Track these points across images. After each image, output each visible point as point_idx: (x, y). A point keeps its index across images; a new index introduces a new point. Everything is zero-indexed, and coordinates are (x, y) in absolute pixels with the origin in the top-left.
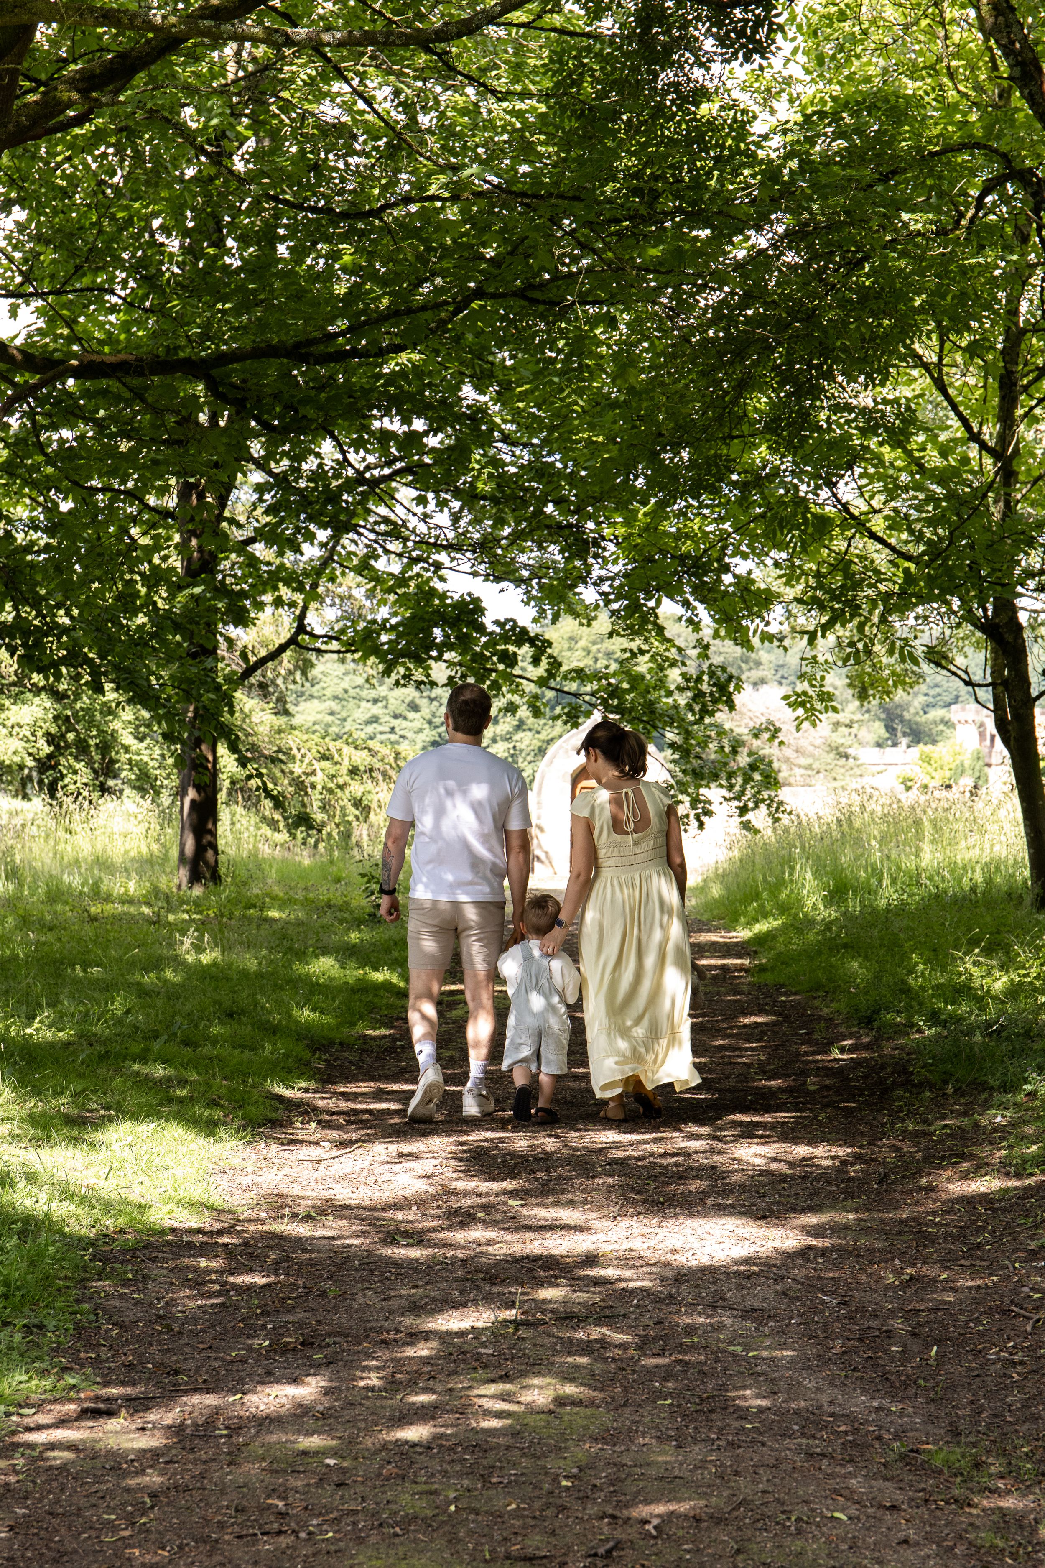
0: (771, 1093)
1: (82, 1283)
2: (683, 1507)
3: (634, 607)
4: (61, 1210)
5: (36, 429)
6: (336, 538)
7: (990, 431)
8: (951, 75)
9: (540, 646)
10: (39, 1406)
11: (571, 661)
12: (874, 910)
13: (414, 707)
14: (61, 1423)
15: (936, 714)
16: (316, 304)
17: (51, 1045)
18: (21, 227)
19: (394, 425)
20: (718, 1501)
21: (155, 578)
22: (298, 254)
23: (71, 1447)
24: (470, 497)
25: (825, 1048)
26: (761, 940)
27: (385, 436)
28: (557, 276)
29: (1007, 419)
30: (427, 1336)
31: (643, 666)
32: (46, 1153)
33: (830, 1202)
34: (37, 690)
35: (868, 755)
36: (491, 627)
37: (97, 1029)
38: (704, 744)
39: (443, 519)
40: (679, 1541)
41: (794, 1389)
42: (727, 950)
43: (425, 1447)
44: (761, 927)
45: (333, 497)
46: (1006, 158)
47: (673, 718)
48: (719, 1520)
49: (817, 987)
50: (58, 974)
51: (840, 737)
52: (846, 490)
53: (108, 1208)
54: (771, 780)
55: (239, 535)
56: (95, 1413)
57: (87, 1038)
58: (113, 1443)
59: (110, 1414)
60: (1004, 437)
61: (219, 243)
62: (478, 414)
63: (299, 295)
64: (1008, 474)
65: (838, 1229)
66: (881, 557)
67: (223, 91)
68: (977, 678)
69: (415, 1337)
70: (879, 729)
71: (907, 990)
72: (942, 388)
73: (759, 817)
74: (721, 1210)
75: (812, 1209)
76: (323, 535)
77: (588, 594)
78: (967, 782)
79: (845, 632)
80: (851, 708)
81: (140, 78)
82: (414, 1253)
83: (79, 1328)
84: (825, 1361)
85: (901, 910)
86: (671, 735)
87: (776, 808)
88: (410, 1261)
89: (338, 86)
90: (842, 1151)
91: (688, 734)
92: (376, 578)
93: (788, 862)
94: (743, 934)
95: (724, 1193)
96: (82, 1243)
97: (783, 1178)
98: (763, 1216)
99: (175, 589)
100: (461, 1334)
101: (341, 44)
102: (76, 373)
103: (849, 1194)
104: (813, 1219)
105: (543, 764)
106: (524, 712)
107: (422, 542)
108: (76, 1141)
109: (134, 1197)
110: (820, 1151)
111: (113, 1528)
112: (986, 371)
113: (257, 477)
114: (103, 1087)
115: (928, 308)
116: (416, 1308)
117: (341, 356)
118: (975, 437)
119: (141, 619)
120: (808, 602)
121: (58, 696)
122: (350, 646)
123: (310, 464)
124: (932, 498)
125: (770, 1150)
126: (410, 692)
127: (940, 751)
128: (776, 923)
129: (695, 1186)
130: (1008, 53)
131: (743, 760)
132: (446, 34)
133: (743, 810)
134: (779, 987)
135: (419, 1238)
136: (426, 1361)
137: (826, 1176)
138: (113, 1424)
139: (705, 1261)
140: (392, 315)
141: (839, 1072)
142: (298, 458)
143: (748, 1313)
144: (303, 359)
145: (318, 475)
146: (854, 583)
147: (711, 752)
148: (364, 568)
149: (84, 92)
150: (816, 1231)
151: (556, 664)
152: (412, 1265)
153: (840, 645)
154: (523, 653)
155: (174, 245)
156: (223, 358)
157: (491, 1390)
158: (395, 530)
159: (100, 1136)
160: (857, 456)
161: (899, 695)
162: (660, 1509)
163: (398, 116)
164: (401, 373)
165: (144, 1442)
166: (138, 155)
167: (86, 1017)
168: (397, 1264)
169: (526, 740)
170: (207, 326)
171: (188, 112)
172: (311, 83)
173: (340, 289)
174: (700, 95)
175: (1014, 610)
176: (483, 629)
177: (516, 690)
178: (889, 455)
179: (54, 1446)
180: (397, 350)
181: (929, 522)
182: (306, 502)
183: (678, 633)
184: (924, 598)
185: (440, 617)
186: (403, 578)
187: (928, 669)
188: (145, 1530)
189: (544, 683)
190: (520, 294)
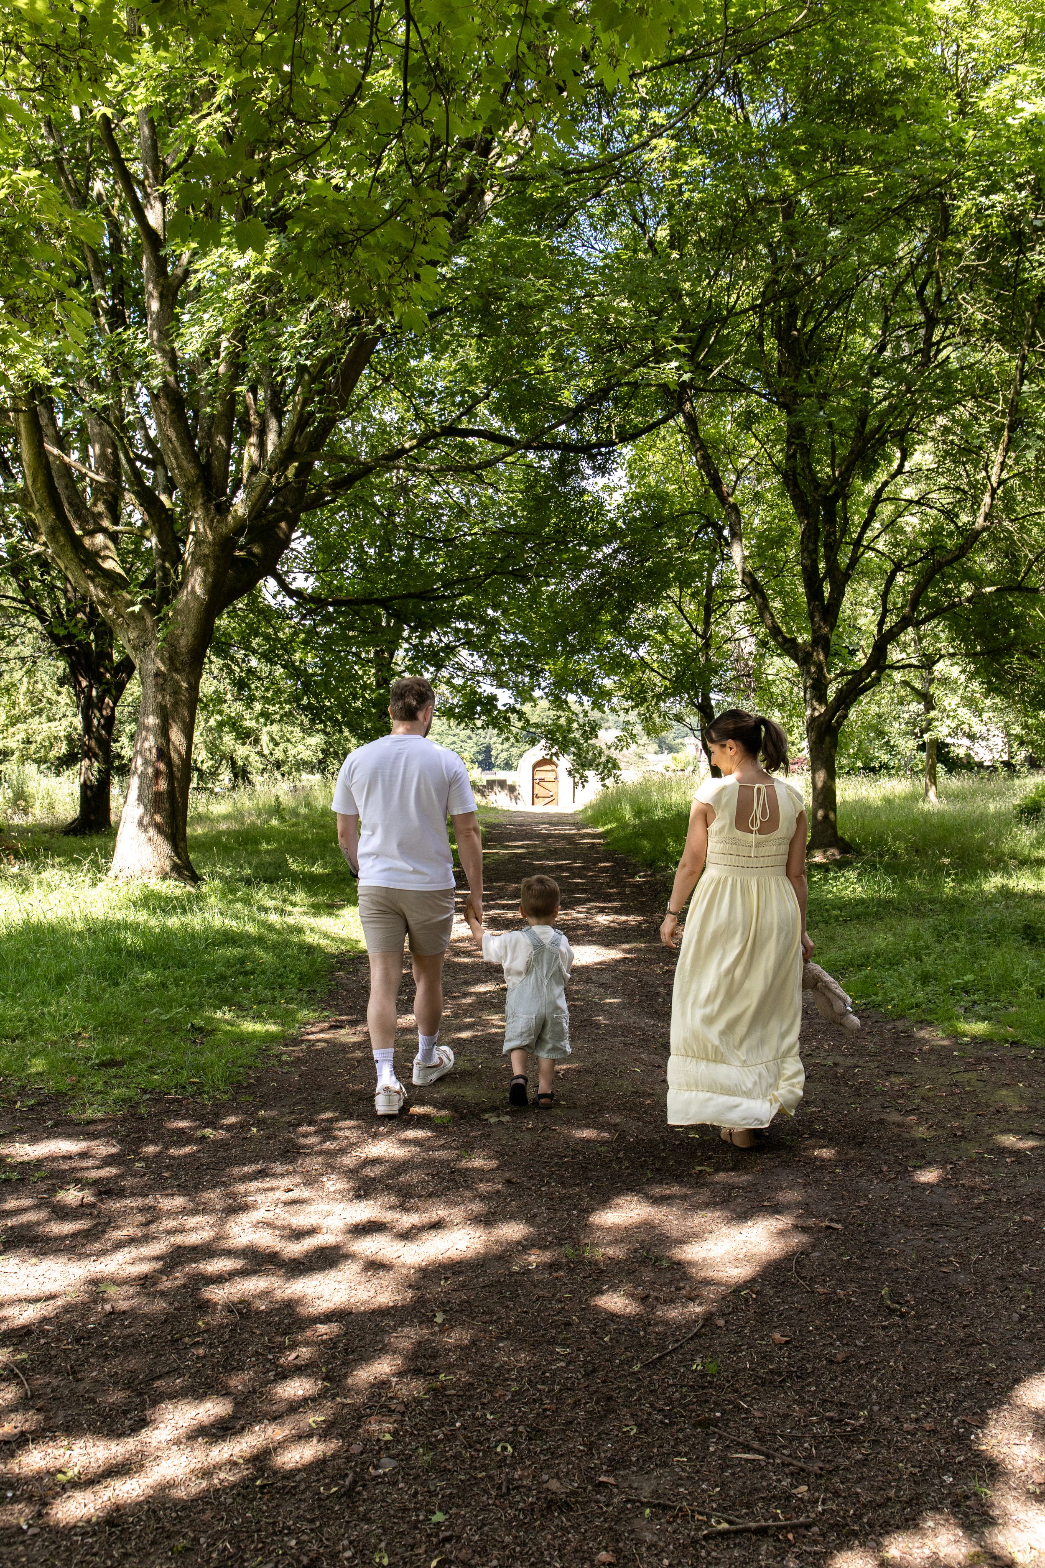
0: (612, 894)
1: (332, 973)
2: (574, 1066)
3: (557, 698)
4: (324, 942)
5: (315, 626)
6: (438, 670)
7: (700, 629)
8: (686, 483)
9: (521, 715)
10: (313, 1024)
11: (534, 720)
12: (653, 820)
13: (470, 738)
14: (321, 1031)
15: (678, 741)
16: (428, 577)
17: (322, 875)
18: (310, 544)
19: (461, 625)
20: (588, 1063)
21: (365, 687)
22: (421, 555)
23: (325, 1041)
24: (491, 654)
25: (633, 876)
26: (608, 832)
27: (457, 630)
28: (526, 566)
29: (707, 623)
30: (471, 994)
31: (562, 721)
32: (318, 919)
33: (635, 939)
34: (318, 731)
35: (651, 757)
36: (500, 707)
37: (341, 868)
38: (587, 752)
39: (480, 663)
40: (572, 1081)
41: (619, 1016)
42: (594, 836)
43: (469, 1041)
44: (609, 827)
45: (436, 654)
46: (707, 518)
47: (574, 742)
48: (588, 1072)
49: (630, 851)
50: (325, 846)
51: (640, 750)
52: (642, 652)
53: (343, 941)
54: (616, 766)
55: (399, 669)
56: (336, 1027)
57: (336, 872)
58: (343, 1039)
59: (342, 1027)
60: (705, 631)
61: (390, 551)
62: (494, 621)
63: (422, 573)
64: (707, 646)
65: (637, 950)
66: (657, 680)
67: (390, 489)
68: (695, 726)
69: (466, 995)
70: (655, 747)
71: (666, 853)
72: (681, 610)
73: (609, 782)
74: (590, 942)
75: (627, 942)
76: (432, 669)
77: (537, 693)
78: (691, 768)
79: (642, 709)
80: (643, 739)
81: (358, 483)
82: (466, 960)
83: (330, 991)
84: (632, 1005)
85: (664, 820)
86: (573, 749)
87: (617, 779)
88: (465, 964)
89: (437, 488)
90: (639, 918)
91: (580, 749)
92: (453, 686)
93: (620, 801)
94: (601, 830)
95: (592, 935)
96: (333, 956)
97: (615, 929)
98: (607, 945)
99: (373, 691)
100: (485, 993)
101: (437, 471)
102: (331, 604)
103: (642, 936)
104: (627, 946)
105: (521, 761)
106: (512, 740)
107: (471, 673)
108: (331, 914)
109: (354, 937)
110: (631, 918)
111: (341, 1075)
112: (699, 604)
113: (406, 646)
114: (342, 892)
115: (675, 579)
116: (467, 983)
117: (437, 598)
118: (694, 630)
119: (358, 704)
120: (627, 698)
121: (326, 734)
122: (444, 714)
123: (426, 641)
124: (676, 655)
125: (610, 918)
126: (469, 732)
127: (680, 756)
128: (614, 825)
129: (580, 932)
130: (708, 475)
131: (603, 759)
132: (480, 467)
133: (603, 779)
134: (615, 852)
135: (468, 954)
136: (470, 1005)
137: (633, 929)
138: (343, 1031)
139: (584, 963)
140: (459, 581)
141: (638, 886)
142: (421, 637)
143: (601, 985)
144: (423, 599)
145: (431, 645)
146: (643, 691)
147: (590, 756)
148: (448, 682)
149: (334, 490)
150: (629, 951)
151: (528, 721)
152: (465, 965)
153: (639, 714)
154: (513, 717)
155: (372, 551)
156: (391, 599)
157: (496, 1017)
158: (461, 667)
159: (341, 912)
160: (646, 638)
161: (664, 734)
162: (564, 1067)
163: (463, 501)
164: (463, 605)
165: (355, 1039)
166: (357, 516)
167: (336, 864)
168: (459, 964)
169: (515, 751)
170: (385, 585)
171: (377, 498)
172: (427, 486)
173: (438, 570)
174: (584, 491)
175: (709, 699)
176: (495, 707)
177: (510, 731)
178: (659, 638)
179: (318, 1041)
180: (462, 595)
181: (676, 664)
182: (425, 656)
183: (576, 708)
184: (673, 695)
185: (479, 702)
186: (464, 687)
187: (675, 723)
188: (354, 1076)
189: (523, 728)
190: (512, 573)
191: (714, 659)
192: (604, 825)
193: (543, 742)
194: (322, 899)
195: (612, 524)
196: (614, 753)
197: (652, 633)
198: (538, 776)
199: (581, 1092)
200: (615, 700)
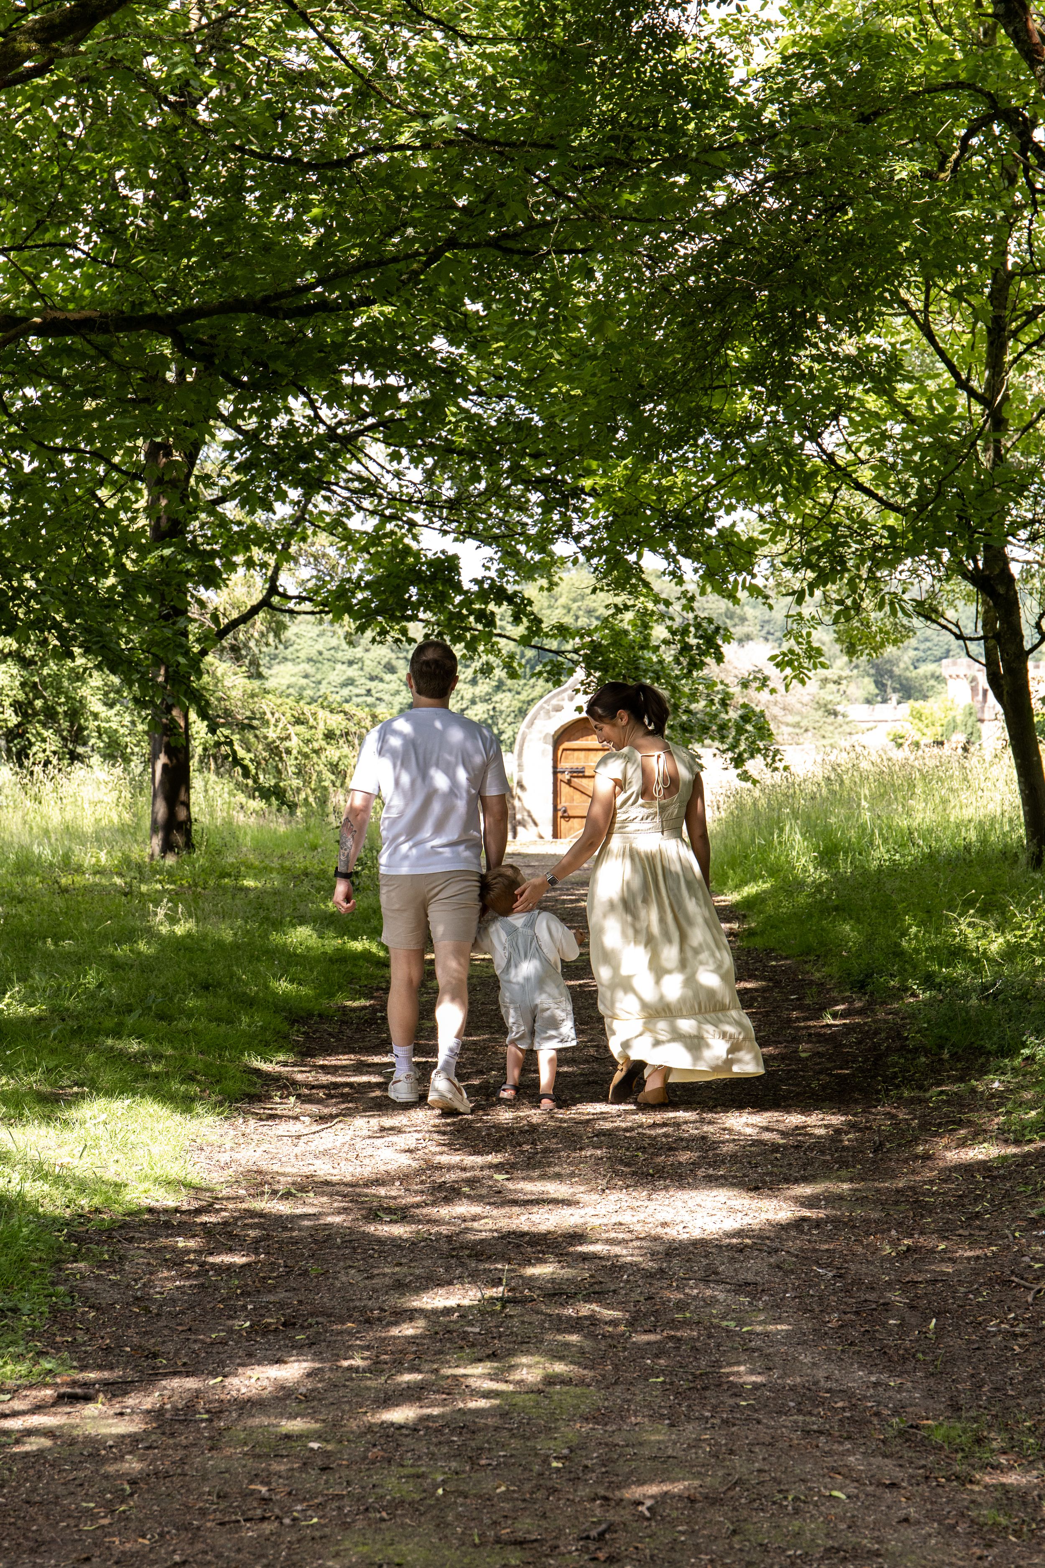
1: (57, 1265)
2: (677, 1488)
3: (616, 561)
4: (34, 1190)
6: (308, 497)
7: (978, 378)
8: (934, 12)
9: (519, 604)
10: (14, 1392)
11: (550, 618)
12: (865, 872)
13: (391, 668)
14: (37, 1409)
15: (926, 668)
16: (283, 258)
17: (23, 1021)
19: (367, 379)
20: (713, 1480)
21: (124, 542)
22: (264, 204)
23: (49, 1433)
24: (444, 452)
25: (818, 1012)
26: (750, 904)
27: (357, 393)
28: (531, 225)
29: (996, 366)
30: (411, 1315)
31: (628, 620)
32: (18, 1132)
33: (826, 1172)
34: (3, 657)
35: (857, 712)
36: (467, 585)
37: (70, 1003)
38: (692, 697)
39: (415, 477)
40: (673, 1523)
41: (789, 1364)
43: (412, 1429)
44: (750, 890)
45: (303, 455)
46: (991, 98)
47: (659, 673)
48: (713, 1501)
49: (808, 951)
50: (28, 947)
51: (829, 694)
52: (830, 440)
53: (82, 1187)
54: (764, 732)
55: (209, 494)
56: (72, 1399)
57: (59, 1013)
58: (91, 1429)
59: (87, 1399)
60: (993, 384)
61: (184, 196)
62: (453, 368)
63: (267, 248)
64: (998, 422)
65: (832, 1200)
66: (870, 511)
67: (186, 40)
68: (968, 631)
69: (400, 1316)
70: (868, 686)
71: (898, 953)
72: (930, 336)
73: (754, 769)
74: (713, 1181)
75: (807, 1180)
76: (294, 494)
77: (562, 551)
78: (959, 738)
79: (835, 589)
80: (840, 664)
81: (100, 28)
82: (399, 1230)
83: (55, 1311)
84: (820, 1335)
85: (894, 870)
88: (394, 1239)
89: (303, 33)
90: (836, 1120)
91: (675, 689)
92: (348, 537)
93: (779, 824)
94: (731, 897)
95: (718, 1161)
96: (57, 1223)
97: (775, 1148)
98: (755, 1187)
99: (145, 551)
100: (447, 1311)
102: (39, 331)
103: (844, 1164)
104: (807, 1190)
105: (523, 725)
106: (499, 673)
107: (394, 502)
108: (48, 1119)
109: (109, 1176)
110: (813, 1119)
111: (92, 1516)
112: (974, 317)
113: (226, 435)
114: (77, 1061)
115: (913, 255)
116: (401, 1286)
118: (963, 384)
119: (109, 582)
120: (794, 561)
121: (25, 663)
122: (324, 607)
123: (280, 421)
124: (917, 447)
125: (762, 1119)
126: (386, 651)
127: (929, 707)
128: (766, 886)
129: (685, 1157)
131: (734, 712)
133: (739, 761)
134: (768, 951)
135: (402, 1214)
136: (411, 1340)
137: (820, 1145)
138: (91, 1409)
139: (697, 1234)
140: (363, 267)
141: (831, 1038)
142: (268, 415)
143: (742, 1287)
144: (273, 313)
145: (289, 432)
146: (834, 542)
147: (701, 706)
148: (336, 526)
149: (44, 42)
150: (810, 1202)
151: (537, 621)
152: (396, 1243)
153: (827, 601)
154: (502, 612)
155: (138, 197)
156: (190, 314)
157: (479, 1369)
158: (370, 487)
159: (73, 1114)
160: (842, 407)
161: (890, 650)
162: (654, 1489)
163: (366, 63)
164: (373, 326)
165: (122, 1428)
166: (99, 106)
167: (57, 992)
168: (380, 1241)
169: (506, 701)
170: (172, 281)
171: (150, 61)
172: (277, 30)
173: (309, 241)
174: (675, 38)
175: (1005, 561)
176: (458, 587)
177: (493, 650)
178: (873, 402)
179: (29, 1432)
180: (369, 302)
181: (918, 471)
182: (277, 458)
183: (665, 587)
184: (913, 551)
185: (417, 578)
186: (375, 538)
187: (917, 622)
188: (124, 1518)
189: (525, 641)
190: (494, 243)
191: (1015, 457)
192: (738, 887)
193: (580, 674)
194: (34, 1080)
195: (750, 114)
196: (760, 700)
197: (858, 391)
198: (569, 762)
199: (698, 1550)
200: (762, 567)
